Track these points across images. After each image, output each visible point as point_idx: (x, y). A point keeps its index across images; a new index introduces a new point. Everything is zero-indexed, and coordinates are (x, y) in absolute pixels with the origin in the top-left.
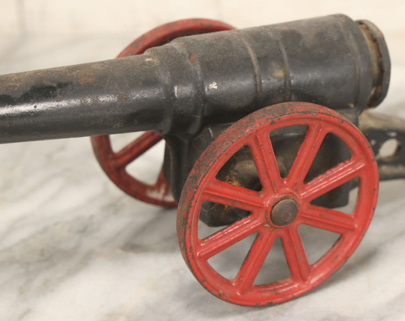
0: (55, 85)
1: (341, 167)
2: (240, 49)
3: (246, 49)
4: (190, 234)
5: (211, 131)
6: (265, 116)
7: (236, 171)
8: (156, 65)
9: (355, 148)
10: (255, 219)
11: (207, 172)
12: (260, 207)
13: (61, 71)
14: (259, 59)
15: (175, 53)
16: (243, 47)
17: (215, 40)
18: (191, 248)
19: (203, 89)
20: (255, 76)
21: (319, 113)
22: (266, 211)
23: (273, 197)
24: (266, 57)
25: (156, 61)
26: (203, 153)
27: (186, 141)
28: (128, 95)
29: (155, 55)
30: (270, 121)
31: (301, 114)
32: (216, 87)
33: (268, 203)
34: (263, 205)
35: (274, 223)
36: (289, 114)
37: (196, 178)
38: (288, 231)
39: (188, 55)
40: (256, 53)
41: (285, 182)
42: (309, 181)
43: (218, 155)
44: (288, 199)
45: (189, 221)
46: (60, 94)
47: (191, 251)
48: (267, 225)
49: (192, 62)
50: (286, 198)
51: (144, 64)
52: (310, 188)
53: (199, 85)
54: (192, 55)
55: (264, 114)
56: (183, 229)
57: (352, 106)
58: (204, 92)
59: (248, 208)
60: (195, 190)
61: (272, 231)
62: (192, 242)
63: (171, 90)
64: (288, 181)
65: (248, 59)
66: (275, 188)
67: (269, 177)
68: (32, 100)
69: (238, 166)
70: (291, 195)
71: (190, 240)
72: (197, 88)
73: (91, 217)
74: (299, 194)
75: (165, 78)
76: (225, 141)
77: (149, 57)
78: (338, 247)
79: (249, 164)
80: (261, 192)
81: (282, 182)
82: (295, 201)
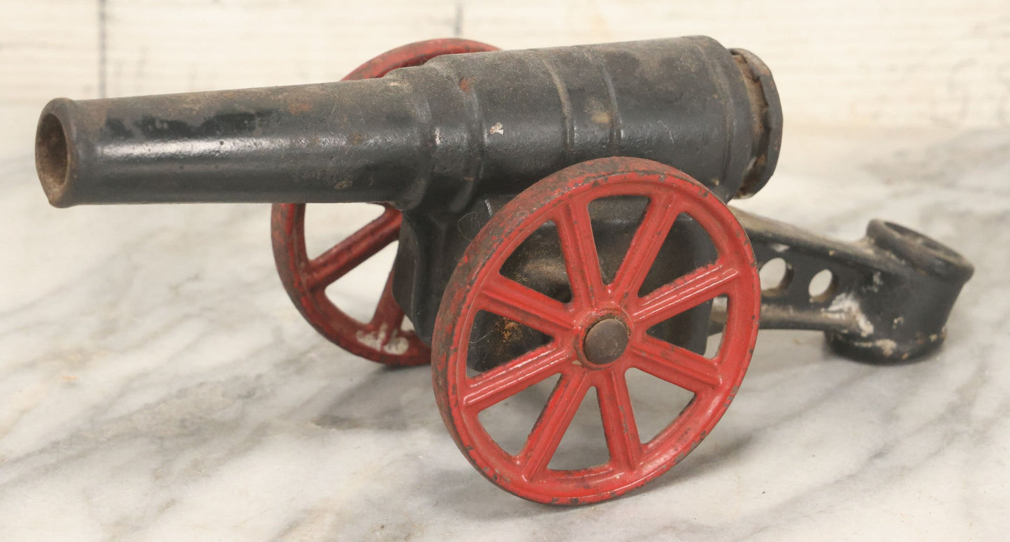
0: (252, 112)
1: (700, 273)
2: (541, 75)
3: (550, 76)
4: (455, 362)
5: (488, 205)
6: (583, 173)
7: (526, 275)
8: (407, 92)
9: (724, 243)
10: (558, 350)
11: (488, 259)
12: (567, 329)
13: (260, 93)
14: (569, 91)
15: (437, 75)
16: (544, 73)
17: (500, 59)
18: (455, 387)
19: (481, 134)
20: (564, 118)
21: (670, 175)
22: (577, 337)
23: (589, 312)
24: (582, 90)
25: (406, 86)
26: (482, 230)
27: (443, 227)
28: (363, 134)
29: (403, 78)
30: (592, 181)
31: (641, 174)
32: (501, 132)
33: (579, 323)
34: (572, 326)
35: (588, 360)
36: (623, 172)
37: (469, 268)
38: (609, 376)
39: (457, 80)
40: (566, 83)
41: (610, 291)
42: (647, 294)
43: (508, 230)
44: (614, 318)
45: (455, 338)
46: (260, 125)
47: (455, 393)
48: (576, 362)
49: (464, 90)
50: (610, 316)
51: (387, 89)
52: (649, 305)
53: (474, 126)
54: (465, 79)
55: (582, 171)
56: (445, 354)
57: (717, 183)
58: (483, 138)
59: (548, 330)
60: (468, 287)
61: (584, 373)
62: (457, 378)
63: (430, 131)
64: (613, 289)
65: (553, 91)
66: (593, 298)
67: (584, 279)
68: (218, 132)
69: (530, 267)
70: (618, 312)
71: (454, 374)
72: (471, 132)
73: (259, 377)
74: (631, 314)
75: (422, 113)
76: (518, 209)
77: (394, 81)
78: (689, 416)
79: (548, 264)
80: (570, 304)
81: (605, 290)
82: (624, 324)
